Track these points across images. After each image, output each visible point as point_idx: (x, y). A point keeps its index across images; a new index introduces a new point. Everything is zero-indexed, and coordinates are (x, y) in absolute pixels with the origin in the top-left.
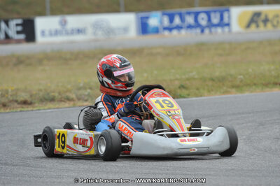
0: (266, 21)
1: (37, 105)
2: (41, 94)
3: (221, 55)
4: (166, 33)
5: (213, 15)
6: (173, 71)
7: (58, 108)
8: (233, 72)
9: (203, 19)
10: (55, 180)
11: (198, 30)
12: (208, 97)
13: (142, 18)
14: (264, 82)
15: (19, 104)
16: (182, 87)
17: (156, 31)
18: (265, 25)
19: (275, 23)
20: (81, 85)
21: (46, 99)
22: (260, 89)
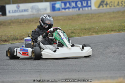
0: (107, 4)
1: (10, 41)
2: (12, 37)
3: (88, 19)
4: (63, 10)
5: (83, 2)
7: (19, 43)
8: (94, 26)
9: (79, 4)
11: (77, 9)
12: (84, 37)
13: (52, 4)
14: (107, 30)
15: (3, 41)
16: (72, 33)
17: (59, 10)
18: (106, 6)
19: (111, 5)
20: (29, 33)
21: (14, 39)
22: (106, 32)
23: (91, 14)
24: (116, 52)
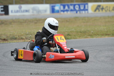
0: (102, 9)
1: (9, 41)
2: (11, 36)
3: (84, 22)
4: (62, 13)
5: (81, 6)
6: (65, 28)
7: (18, 42)
8: (89, 29)
9: (77, 8)
10: (17, 72)
11: (75, 12)
13: (52, 6)
14: (102, 34)
15: (2, 40)
16: (68, 35)
17: (58, 12)
18: (102, 11)
19: (106, 10)
20: (28, 33)
21: (13, 39)
22: (100, 36)
23: (88, 17)
24: (109, 57)
